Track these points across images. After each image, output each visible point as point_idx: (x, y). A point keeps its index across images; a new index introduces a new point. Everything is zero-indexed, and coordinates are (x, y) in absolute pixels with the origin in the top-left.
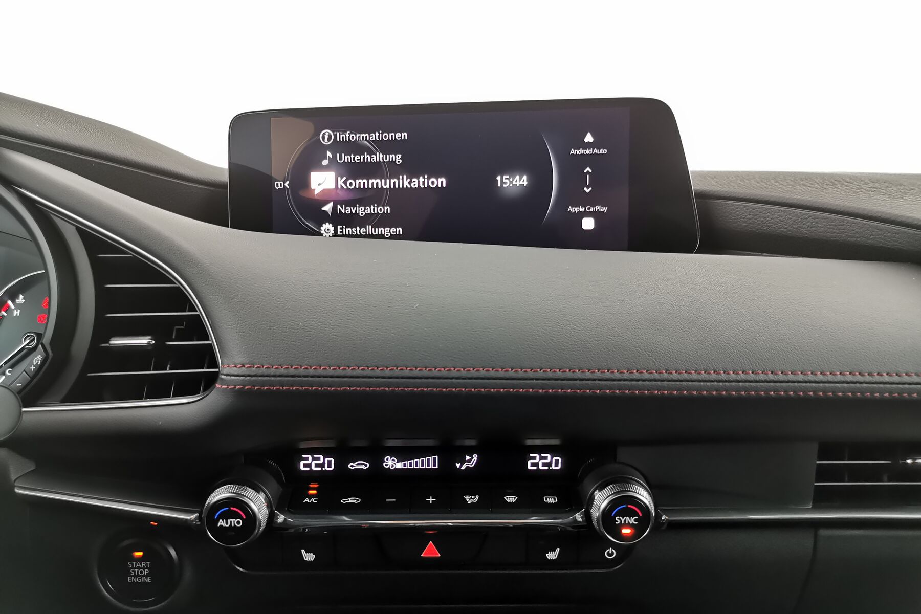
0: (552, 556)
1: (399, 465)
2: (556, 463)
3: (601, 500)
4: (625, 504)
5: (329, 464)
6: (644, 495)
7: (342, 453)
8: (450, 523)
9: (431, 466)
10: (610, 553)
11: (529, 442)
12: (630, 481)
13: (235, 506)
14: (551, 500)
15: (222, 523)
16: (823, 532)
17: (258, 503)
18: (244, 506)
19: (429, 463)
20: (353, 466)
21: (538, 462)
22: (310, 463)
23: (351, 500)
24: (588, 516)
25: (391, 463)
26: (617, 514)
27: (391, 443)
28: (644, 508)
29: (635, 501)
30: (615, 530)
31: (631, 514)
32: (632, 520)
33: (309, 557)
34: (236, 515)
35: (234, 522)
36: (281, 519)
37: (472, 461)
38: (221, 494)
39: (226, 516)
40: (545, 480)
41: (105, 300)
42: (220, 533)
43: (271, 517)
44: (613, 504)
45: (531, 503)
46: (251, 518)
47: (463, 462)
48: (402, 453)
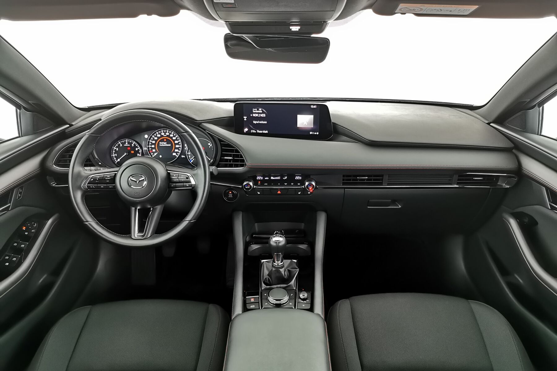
0: (299, 193)
1: (274, 178)
2: (300, 178)
3: (307, 183)
4: (310, 185)
5: (262, 178)
6: (314, 183)
7: (264, 176)
8: (283, 188)
9: (279, 179)
10: (309, 193)
11: (296, 175)
12: (312, 181)
13: (248, 184)
14: (299, 184)
15: (246, 187)
16: (345, 189)
17: (251, 184)
18: (249, 184)
19: (279, 178)
20: (266, 178)
21: (297, 178)
22: (258, 178)
23: (266, 184)
24: (305, 186)
25: (272, 178)
26: (309, 186)
27: (272, 175)
28: (313, 186)
29: (312, 184)
30: (309, 189)
31: (311, 186)
32: (311, 187)
33: (259, 193)
34: (249, 186)
35: (248, 187)
36: (254, 187)
37: (286, 178)
38: (245, 183)
39: (247, 186)
40: (298, 181)
41: (223, 150)
42: (246, 189)
43: (253, 186)
44: (309, 184)
45: (296, 184)
46: (251, 186)
47: (284, 178)
48: (274, 176)
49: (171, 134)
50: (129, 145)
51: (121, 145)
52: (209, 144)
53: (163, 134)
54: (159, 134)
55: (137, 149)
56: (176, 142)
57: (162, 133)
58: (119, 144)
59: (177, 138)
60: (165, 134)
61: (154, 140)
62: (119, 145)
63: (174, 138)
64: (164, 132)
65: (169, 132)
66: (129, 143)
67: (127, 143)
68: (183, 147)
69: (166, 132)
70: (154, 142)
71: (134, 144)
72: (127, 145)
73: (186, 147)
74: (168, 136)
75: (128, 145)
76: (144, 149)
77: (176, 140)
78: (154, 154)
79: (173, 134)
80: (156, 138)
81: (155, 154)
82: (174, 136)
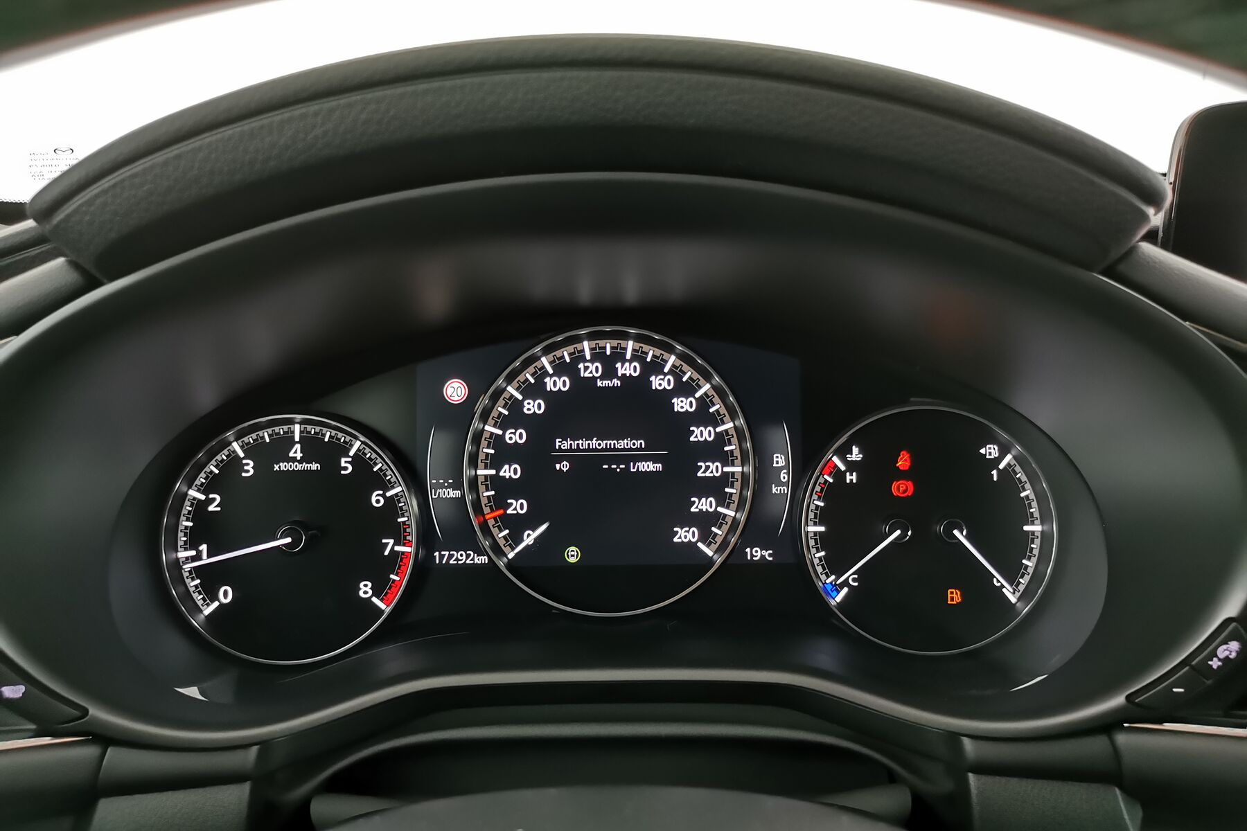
49: (655, 367)
50: (315, 466)
51: (249, 467)
52: (991, 451)
53: (591, 370)
54: (561, 368)
55: (377, 500)
56: (702, 434)
57: (581, 366)
58: (235, 458)
59: (704, 403)
60: (609, 372)
61: (515, 418)
62: (234, 463)
63: (682, 405)
64: (598, 355)
65: (638, 356)
66: (312, 446)
67: (296, 452)
68: (764, 474)
69: (619, 355)
70: (515, 437)
71: (358, 460)
72: (295, 460)
73: (784, 476)
74: (637, 386)
75: (305, 466)
76: (432, 496)
77: (703, 416)
78: (515, 538)
79: (676, 373)
80: (533, 407)
81: (529, 538)
82: (685, 389)
